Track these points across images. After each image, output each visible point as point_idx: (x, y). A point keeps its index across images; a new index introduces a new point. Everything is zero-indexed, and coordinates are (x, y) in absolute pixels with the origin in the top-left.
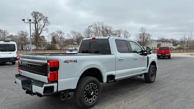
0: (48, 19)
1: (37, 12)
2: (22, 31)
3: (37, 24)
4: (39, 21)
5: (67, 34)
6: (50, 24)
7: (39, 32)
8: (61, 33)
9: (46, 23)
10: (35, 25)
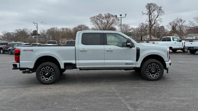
0: (162, 9)
1: (152, 3)
2: (142, 23)
3: (150, 15)
4: (153, 11)
5: (189, 21)
6: (164, 13)
7: (153, 22)
8: (181, 21)
9: (160, 13)
10: (149, 16)
